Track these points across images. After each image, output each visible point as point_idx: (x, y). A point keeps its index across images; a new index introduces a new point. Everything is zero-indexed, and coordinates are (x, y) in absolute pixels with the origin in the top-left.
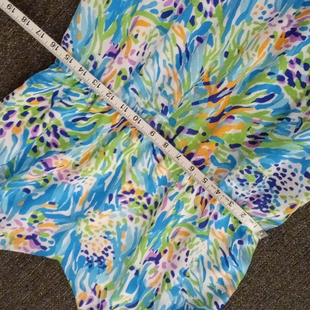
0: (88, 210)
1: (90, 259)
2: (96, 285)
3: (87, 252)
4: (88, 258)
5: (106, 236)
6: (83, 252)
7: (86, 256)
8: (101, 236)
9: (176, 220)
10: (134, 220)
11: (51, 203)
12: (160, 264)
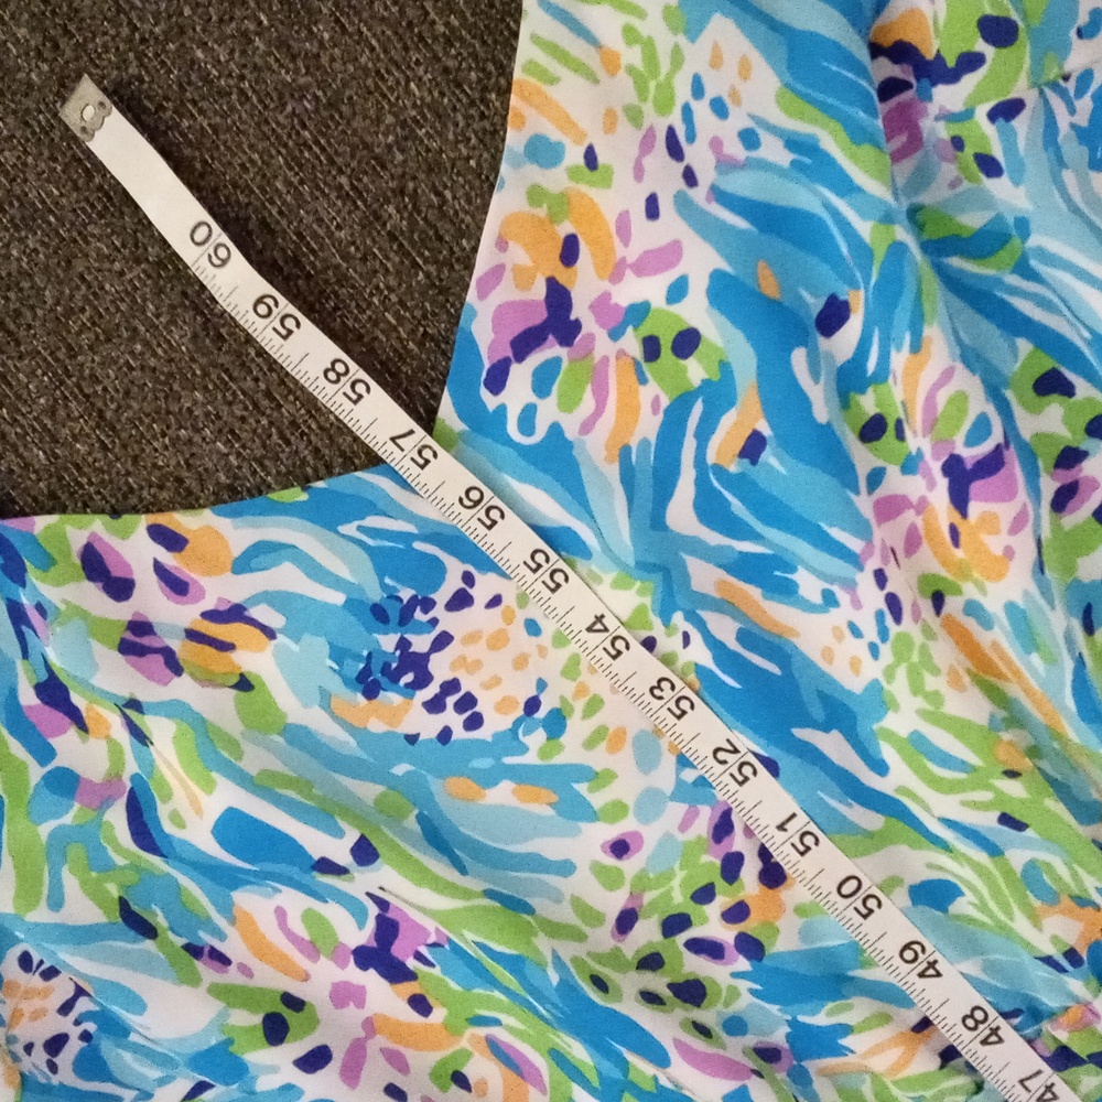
0: (696, 637)
1: (419, 615)
2: (270, 633)
3: (461, 601)
4: (428, 605)
5: (541, 714)
6: (462, 585)
7: (442, 596)
8: (542, 685)
9: (596, 1082)
10: (610, 861)
11: (753, 447)
12: (353, 974)
